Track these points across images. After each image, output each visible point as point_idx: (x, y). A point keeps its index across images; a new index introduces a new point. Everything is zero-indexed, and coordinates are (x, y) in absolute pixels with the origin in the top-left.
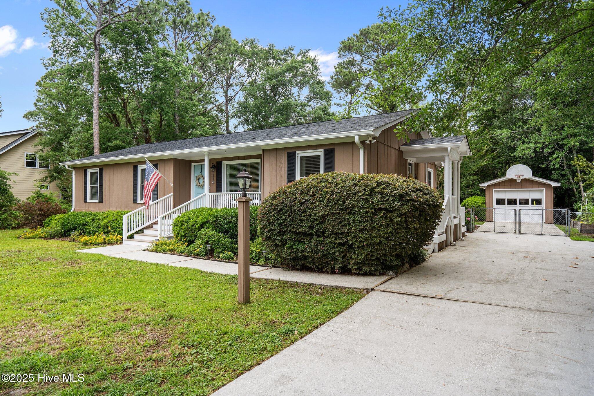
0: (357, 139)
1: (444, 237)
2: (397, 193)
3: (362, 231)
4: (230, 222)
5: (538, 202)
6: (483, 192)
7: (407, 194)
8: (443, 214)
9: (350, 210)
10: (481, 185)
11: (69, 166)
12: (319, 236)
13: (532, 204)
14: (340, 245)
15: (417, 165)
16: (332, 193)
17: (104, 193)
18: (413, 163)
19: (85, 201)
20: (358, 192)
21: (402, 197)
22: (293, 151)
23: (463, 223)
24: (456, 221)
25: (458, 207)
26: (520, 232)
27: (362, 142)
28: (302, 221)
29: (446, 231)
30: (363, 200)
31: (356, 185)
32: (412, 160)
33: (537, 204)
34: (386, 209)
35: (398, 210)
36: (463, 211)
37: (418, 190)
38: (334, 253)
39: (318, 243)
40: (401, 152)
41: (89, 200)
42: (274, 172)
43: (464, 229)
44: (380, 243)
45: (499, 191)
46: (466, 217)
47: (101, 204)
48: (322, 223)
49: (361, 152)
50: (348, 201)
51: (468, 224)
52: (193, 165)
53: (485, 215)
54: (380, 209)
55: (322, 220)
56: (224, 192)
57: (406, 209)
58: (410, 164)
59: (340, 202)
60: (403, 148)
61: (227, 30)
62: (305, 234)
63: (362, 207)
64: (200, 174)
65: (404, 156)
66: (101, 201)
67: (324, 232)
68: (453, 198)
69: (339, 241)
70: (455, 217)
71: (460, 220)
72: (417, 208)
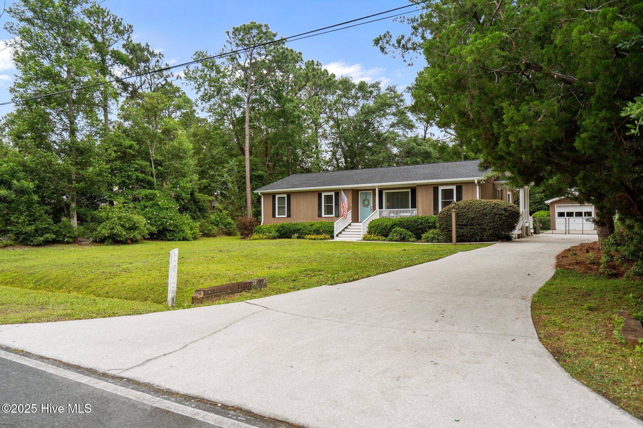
0: (476, 182)
1: (520, 232)
2: (503, 208)
3: (490, 223)
4: (410, 224)
5: (589, 214)
6: (548, 208)
7: (507, 208)
8: (521, 218)
9: (485, 215)
10: (546, 202)
11: (261, 193)
12: (471, 226)
13: (585, 216)
14: (480, 229)
15: (502, 191)
16: (477, 208)
17: (291, 211)
18: (500, 190)
19: (274, 216)
20: (488, 208)
21: (505, 209)
22: (437, 186)
23: (532, 227)
24: (527, 225)
25: (528, 216)
26: (569, 233)
27: (479, 182)
28: (463, 220)
29: (521, 229)
30: (490, 211)
31: (486, 205)
32: (499, 189)
33: (588, 216)
34: (499, 214)
35: (504, 214)
36: (531, 219)
37: (510, 206)
38: (477, 232)
39: (471, 228)
40: (494, 184)
41: (277, 216)
42: (425, 198)
43: (532, 231)
44: (497, 227)
45: (560, 206)
46: (533, 224)
47: (289, 218)
48: (473, 220)
49: (478, 187)
50: (484, 211)
51: (535, 228)
52: (360, 192)
53: (549, 225)
54: (497, 214)
55: (473, 219)
56: (384, 209)
57: (507, 214)
58: (498, 191)
59: (481, 212)
60: (495, 182)
61: (300, 53)
62: (465, 225)
63: (490, 213)
64: (365, 198)
65: (496, 187)
66: (289, 216)
67: (473, 224)
68: (525, 211)
69: (480, 227)
70: (526, 222)
71: (529, 224)
72: (511, 214)
